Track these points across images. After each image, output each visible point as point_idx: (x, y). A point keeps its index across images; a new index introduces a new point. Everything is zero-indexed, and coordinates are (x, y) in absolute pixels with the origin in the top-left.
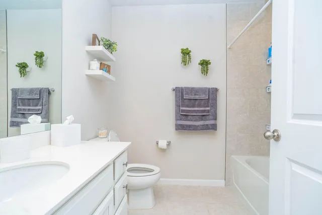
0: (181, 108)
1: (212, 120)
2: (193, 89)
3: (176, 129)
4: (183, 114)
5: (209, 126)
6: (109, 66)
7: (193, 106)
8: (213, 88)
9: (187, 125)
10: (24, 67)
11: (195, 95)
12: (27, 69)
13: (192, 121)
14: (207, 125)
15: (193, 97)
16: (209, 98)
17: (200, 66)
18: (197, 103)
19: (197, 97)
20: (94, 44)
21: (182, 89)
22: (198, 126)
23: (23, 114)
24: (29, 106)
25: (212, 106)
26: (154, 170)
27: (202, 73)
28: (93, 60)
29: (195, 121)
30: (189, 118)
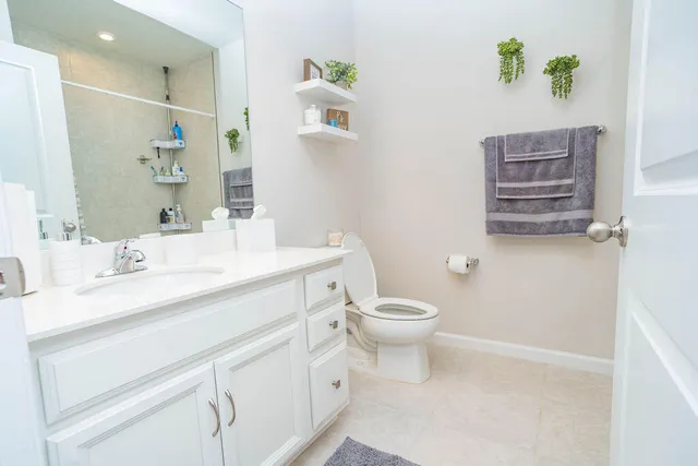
0: (498, 185)
1: (578, 208)
2: (527, 137)
3: (489, 233)
4: (502, 197)
5: (570, 224)
6: (345, 114)
7: (529, 179)
8: (586, 128)
9: (512, 223)
10: (234, 136)
11: (534, 151)
12: (239, 140)
13: (524, 212)
14: (566, 222)
15: (527, 156)
16: (571, 155)
17: (549, 78)
18: (539, 169)
19: (538, 156)
20: (307, 77)
21: (501, 139)
22: (542, 224)
23: (238, 210)
24: (244, 197)
25: (581, 175)
26: (426, 312)
27: (554, 93)
28: (309, 107)
29: (535, 212)
30: (520, 205)
